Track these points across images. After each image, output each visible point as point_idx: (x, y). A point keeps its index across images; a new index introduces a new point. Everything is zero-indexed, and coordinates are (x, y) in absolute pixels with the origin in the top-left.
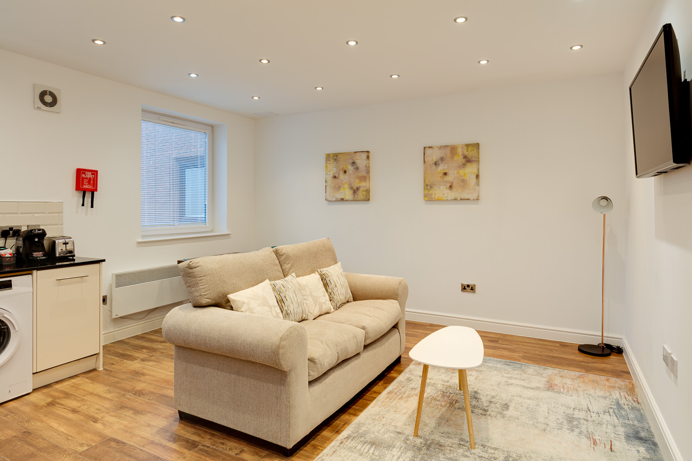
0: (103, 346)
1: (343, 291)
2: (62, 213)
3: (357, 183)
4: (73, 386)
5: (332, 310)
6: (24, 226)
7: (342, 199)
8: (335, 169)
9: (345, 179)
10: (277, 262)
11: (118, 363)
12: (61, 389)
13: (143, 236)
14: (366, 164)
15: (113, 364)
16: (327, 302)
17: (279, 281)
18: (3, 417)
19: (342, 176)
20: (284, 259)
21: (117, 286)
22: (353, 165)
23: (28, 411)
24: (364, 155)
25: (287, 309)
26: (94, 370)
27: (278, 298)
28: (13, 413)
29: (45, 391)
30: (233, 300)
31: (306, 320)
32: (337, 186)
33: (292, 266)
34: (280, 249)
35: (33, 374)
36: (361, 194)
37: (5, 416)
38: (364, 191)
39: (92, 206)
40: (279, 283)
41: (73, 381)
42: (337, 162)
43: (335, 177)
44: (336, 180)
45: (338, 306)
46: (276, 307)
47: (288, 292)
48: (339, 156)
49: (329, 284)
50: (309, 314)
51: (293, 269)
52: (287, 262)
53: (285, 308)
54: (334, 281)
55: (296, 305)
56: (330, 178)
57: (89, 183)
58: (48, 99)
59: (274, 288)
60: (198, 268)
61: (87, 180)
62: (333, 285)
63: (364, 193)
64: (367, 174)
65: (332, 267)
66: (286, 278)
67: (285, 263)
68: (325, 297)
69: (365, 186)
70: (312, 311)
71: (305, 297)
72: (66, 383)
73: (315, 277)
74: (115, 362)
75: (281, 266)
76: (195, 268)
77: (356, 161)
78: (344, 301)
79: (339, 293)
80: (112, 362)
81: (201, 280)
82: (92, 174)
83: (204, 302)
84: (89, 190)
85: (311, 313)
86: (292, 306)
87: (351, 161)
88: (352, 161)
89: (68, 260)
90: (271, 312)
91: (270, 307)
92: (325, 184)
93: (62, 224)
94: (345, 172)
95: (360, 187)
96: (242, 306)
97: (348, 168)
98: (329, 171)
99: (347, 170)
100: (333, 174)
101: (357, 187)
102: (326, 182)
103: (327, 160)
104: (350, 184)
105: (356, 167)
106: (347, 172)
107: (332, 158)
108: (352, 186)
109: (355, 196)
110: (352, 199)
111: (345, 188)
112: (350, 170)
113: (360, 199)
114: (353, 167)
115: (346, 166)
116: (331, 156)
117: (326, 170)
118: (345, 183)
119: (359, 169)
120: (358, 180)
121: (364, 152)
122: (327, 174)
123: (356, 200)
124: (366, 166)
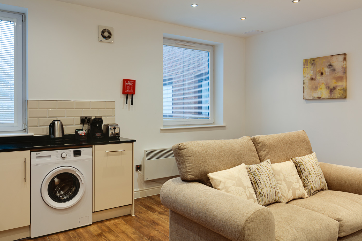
0: (135, 200)
1: (318, 179)
2: (114, 108)
3: (333, 84)
4: (115, 225)
5: (306, 196)
6: (93, 116)
7: (319, 98)
8: (312, 72)
9: (322, 80)
10: (254, 148)
11: (144, 212)
12: (108, 225)
13: (164, 126)
14: (342, 65)
15: (141, 213)
16: (301, 188)
17: (254, 165)
18: (73, 238)
19: (319, 77)
20: (261, 146)
21: (147, 159)
22: (330, 68)
23: (87, 237)
24: (341, 58)
25: (260, 191)
26: (130, 215)
27: (253, 180)
28: (79, 236)
29: (99, 225)
30: (212, 179)
31: (280, 202)
32: (314, 87)
33: (268, 153)
34: (257, 138)
35: (93, 212)
36: (337, 93)
37: (74, 238)
38: (341, 90)
39: (132, 104)
40: (254, 167)
41: (116, 221)
42: (314, 66)
43: (312, 79)
44: (314, 82)
45: (312, 192)
46: (249, 188)
47: (262, 176)
48: (316, 60)
49: (303, 172)
50: (283, 197)
51: (269, 156)
52: (263, 149)
53: (259, 190)
54: (308, 169)
55: (269, 188)
56: (307, 80)
57: (130, 89)
58: (106, 34)
59: (249, 171)
60: (185, 150)
61: (129, 87)
62: (307, 173)
63: (341, 92)
64: (344, 74)
65: (307, 156)
66: (261, 164)
67: (261, 150)
68: (299, 183)
69: (342, 86)
70: (285, 195)
71: (279, 182)
72: (112, 222)
73: (289, 165)
74: (143, 211)
75: (258, 152)
76: (183, 149)
77: (333, 64)
78: (318, 188)
79: (313, 180)
80: (141, 211)
81: (187, 159)
82: (132, 83)
83: (189, 178)
84: (130, 93)
85: (285, 197)
86: (265, 188)
87: (328, 64)
88: (329, 64)
89: (116, 139)
90: (245, 192)
91: (244, 188)
92: (303, 86)
93: (115, 116)
94: (322, 74)
95: (336, 86)
96: (219, 184)
97: (325, 70)
98: (307, 74)
99: (324, 72)
100: (311, 76)
101: (334, 86)
102: (304, 83)
103: (305, 65)
104: (327, 84)
105: (333, 69)
106: (324, 74)
107: (309, 62)
108: (329, 86)
109: (331, 94)
110: (329, 98)
111: (322, 88)
112: (327, 72)
113: (337, 97)
114: (329, 69)
115: (322, 69)
116: (308, 61)
117: (305, 74)
118: (322, 84)
119: (335, 70)
120: (335, 80)
121: (341, 55)
122: (305, 76)
123: (333, 98)
124: (343, 67)
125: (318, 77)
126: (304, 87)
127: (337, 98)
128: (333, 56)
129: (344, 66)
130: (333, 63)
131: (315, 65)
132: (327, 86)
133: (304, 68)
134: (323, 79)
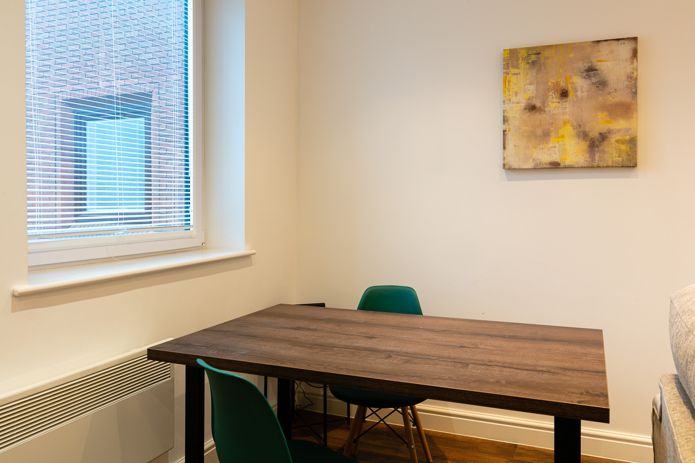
3: (599, 123)
7: (555, 166)
8: (532, 88)
9: (564, 114)
14: (626, 71)
19: (554, 104)
22: (589, 77)
24: (625, 50)
32: (539, 132)
36: (612, 152)
38: (623, 142)
42: (539, 71)
43: (532, 108)
44: (538, 116)
48: (546, 53)
56: (516, 111)
63: (623, 147)
64: (630, 98)
69: (627, 130)
77: (598, 65)
87: (583, 66)
88: (587, 65)
92: (500, 127)
94: (564, 94)
95: (610, 132)
97: (573, 83)
98: (516, 93)
99: (570, 88)
100: (529, 99)
101: (602, 132)
102: (505, 120)
103: (510, 65)
104: (580, 126)
105: (598, 81)
106: (571, 94)
107: (523, 59)
108: (587, 130)
109: (594, 155)
110: (586, 164)
111: (563, 137)
112: (579, 89)
113: (610, 164)
114: (588, 82)
115: (566, 78)
116: (520, 55)
117: (507, 93)
118: (565, 123)
119: (607, 85)
120: (606, 113)
121: (625, 42)
122: (510, 100)
123: (599, 167)
124: (631, 78)
125: (550, 103)
126: (504, 131)
127: (612, 167)
128: (599, 42)
129: (633, 73)
130: (599, 63)
131: (542, 68)
132: (581, 129)
133: (508, 74)
134: (567, 109)
